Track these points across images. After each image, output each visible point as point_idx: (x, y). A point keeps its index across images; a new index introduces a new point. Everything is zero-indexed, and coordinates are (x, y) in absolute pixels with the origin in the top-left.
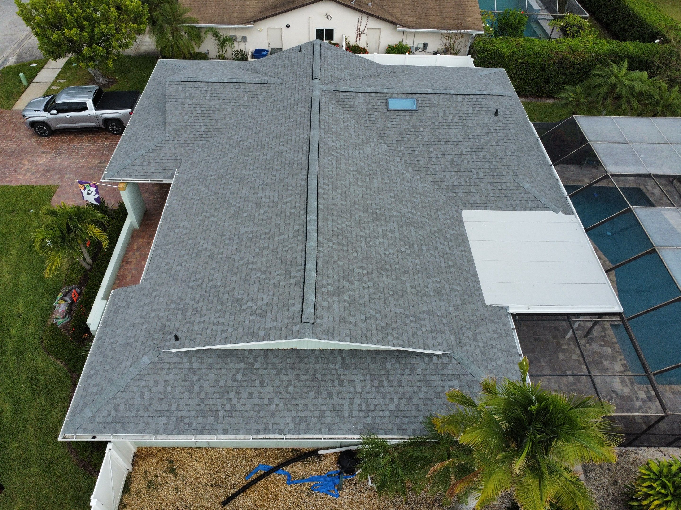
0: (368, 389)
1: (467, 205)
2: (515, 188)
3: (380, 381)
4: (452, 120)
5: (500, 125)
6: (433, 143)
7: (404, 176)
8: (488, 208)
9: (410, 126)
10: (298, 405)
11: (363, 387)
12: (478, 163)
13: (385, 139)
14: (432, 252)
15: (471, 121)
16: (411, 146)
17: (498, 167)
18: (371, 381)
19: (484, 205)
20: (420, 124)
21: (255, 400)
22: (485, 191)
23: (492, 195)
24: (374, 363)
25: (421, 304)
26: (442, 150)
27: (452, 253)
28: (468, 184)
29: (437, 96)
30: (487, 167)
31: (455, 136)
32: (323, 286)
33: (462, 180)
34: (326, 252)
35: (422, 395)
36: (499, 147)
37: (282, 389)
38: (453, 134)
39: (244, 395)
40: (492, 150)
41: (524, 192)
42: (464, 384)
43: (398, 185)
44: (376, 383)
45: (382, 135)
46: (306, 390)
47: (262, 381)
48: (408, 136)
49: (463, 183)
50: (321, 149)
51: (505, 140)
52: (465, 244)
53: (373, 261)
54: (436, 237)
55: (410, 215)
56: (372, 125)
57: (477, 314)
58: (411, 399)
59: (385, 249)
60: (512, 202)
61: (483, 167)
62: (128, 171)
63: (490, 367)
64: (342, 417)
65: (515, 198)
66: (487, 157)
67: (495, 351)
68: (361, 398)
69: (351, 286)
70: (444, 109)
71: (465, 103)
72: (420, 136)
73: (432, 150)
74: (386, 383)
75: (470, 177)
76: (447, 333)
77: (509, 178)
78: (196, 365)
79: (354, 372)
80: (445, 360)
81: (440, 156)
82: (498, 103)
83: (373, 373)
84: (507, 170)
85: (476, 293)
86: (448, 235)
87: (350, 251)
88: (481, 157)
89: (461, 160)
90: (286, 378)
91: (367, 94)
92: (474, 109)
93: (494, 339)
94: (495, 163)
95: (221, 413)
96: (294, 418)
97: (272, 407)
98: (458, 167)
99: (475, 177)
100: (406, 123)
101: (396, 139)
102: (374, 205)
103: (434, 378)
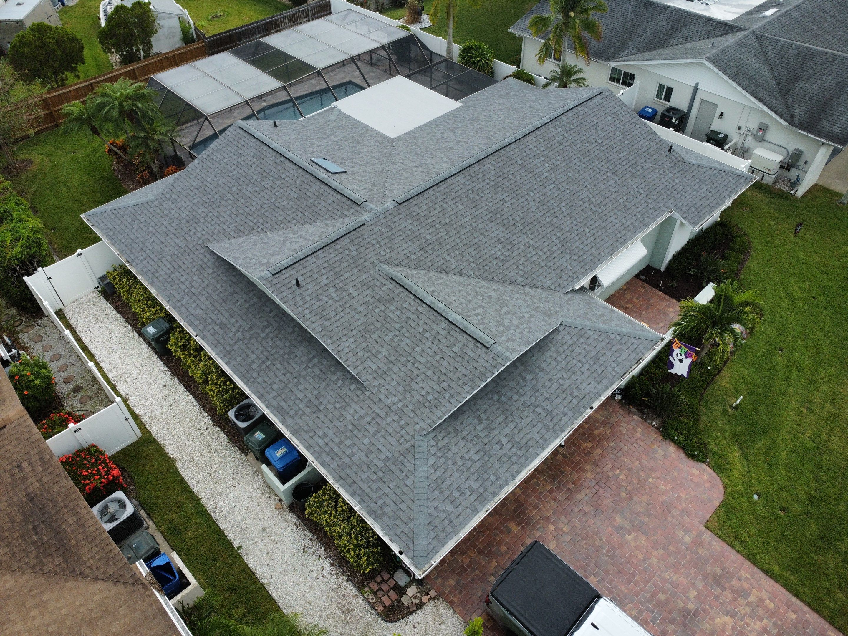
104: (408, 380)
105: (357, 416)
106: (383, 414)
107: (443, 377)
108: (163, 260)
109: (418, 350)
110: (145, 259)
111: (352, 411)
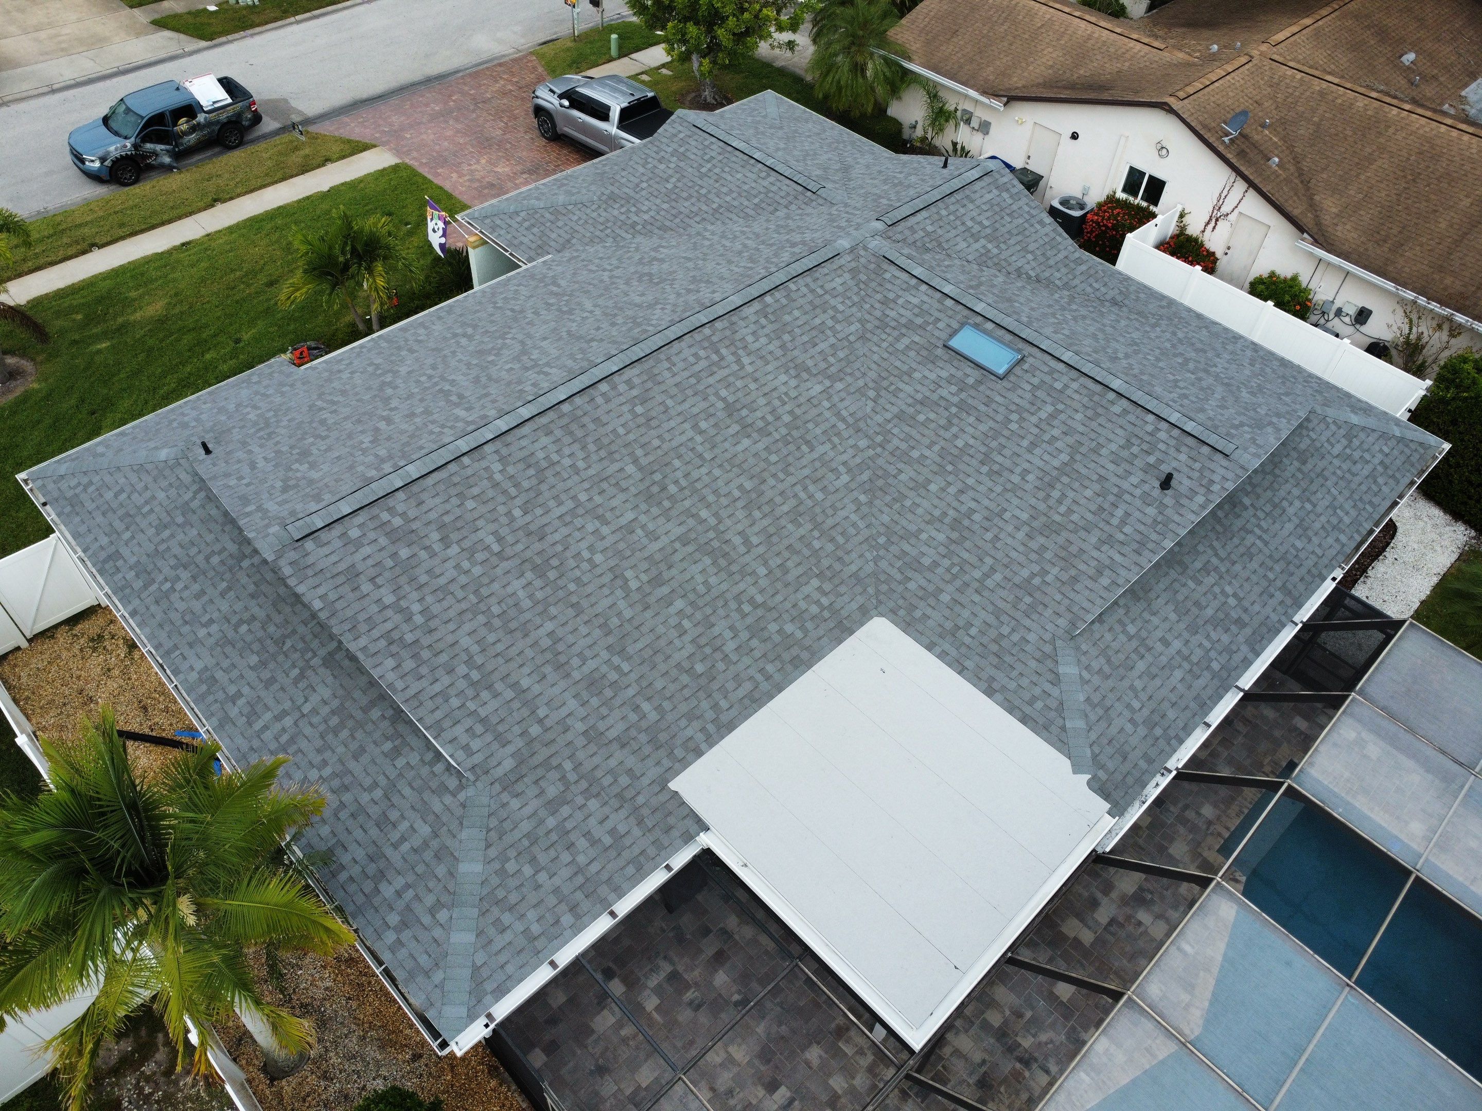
0: (315, 720)
1: (902, 613)
2: (1038, 654)
3: (342, 725)
4: (1054, 438)
5: (1151, 511)
6: (966, 458)
7: (831, 476)
8: (938, 650)
9: (955, 400)
10: (227, 657)
11: (315, 711)
12: (1014, 554)
13: (883, 393)
14: (686, 624)
15: (1092, 465)
16: (918, 437)
17: (1048, 590)
18: (333, 712)
19: (935, 639)
20: (982, 408)
21: (197, 606)
22: (966, 614)
23: (973, 631)
24: (364, 693)
25: (526, 670)
26: (970, 481)
27: (734, 658)
28: (948, 577)
29: (1074, 374)
30: (1025, 573)
31: (1026, 472)
32: (390, 510)
33: (946, 562)
34: (469, 472)
35: (365, 798)
36: (1096, 554)
37: (234, 620)
38: (1026, 465)
39: (196, 587)
40: (1073, 549)
41: (1051, 677)
42: (435, 844)
43: (791, 480)
44: (334, 721)
45: (885, 383)
46: (256, 647)
47: (229, 588)
48: (932, 416)
49: (940, 571)
50: (707, 331)
51: (1126, 550)
52: (789, 667)
53: (537, 546)
54: (739, 610)
55: (737, 540)
56: (886, 355)
57: (624, 780)
58: (346, 788)
59: (591, 548)
60: (999, 675)
61: (1015, 568)
62: (498, 222)
63: (511, 867)
64: (250, 724)
65: (1014, 674)
66: (1048, 555)
67: (566, 857)
68: (296, 723)
69: (437, 547)
70: (1060, 407)
71: (1121, 421)
72: (954, 430)
73: (950, 468)
74: (345, 734)
75: (967, 568)
76: (510, 749)
77: (1050, 627)
78: (195, 504)
79: (330, 680)
80: (452, 783)
81: (952, 490)
82: (1197, 466)
83: (347, 704)
84: (1062, 609)
85: (680, 753)
86: (773, 627)
87: (518, 502)
88: (1034, 545)
89: (986, 524)
90: (256, 610)
91: (939, 295)
92: (1129, 444)
93: (594, 842)
94: (1049, 578)
95: (154, 587)
96: (206, 668)
97: (202, 632)
98: (966, 533)
99: (977, 574)
100: (954, 389)
101: (904, 407)
102: (679, 474)
103: (407, 791)
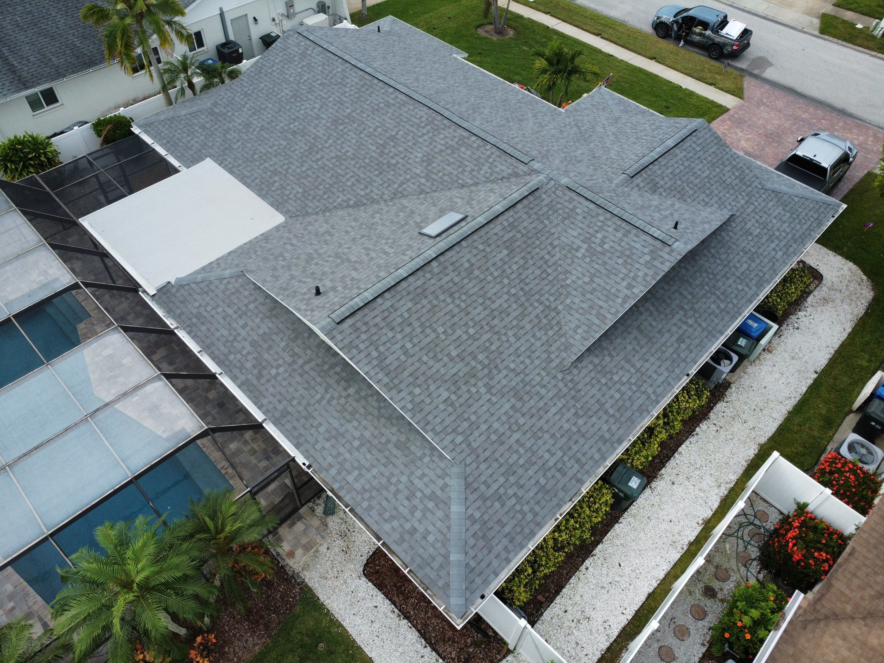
1: (284, 225)
4: (369, 255)
5: (305, 290)
6: (368, 230)
8: (260, 237)
9: (410, 222)
12: (300, 251)
13: (423, 200)
15: (345, 269)
16: (388, 215)
17: (274, 263)
19: (265, 235)
20: (401, 231)
22: (274, 241)
23: (264, 244)
26: (352, 233)
28: (297, 234)
30: (287, 255)
31: (350, 249)
33: (306, 233)
36: (287, 275)
38: (354, 248)
40: (293, 267)
48: (402, 216)
50: (439, 118)
51: (284, 284)
54: (284, 164)
57: (210, 144)
60: (237, 254)
61: (292, 252)
65: (235, 258)
66: (294, 260)
70: (392, 255)
71: (372, 276)
72: (389, 225)
73: (364, 226)
75: (300, 239)
81: (349, 229)
82: (328, 305)
86: (277, 178)
88: (302, 256)
89: (322, 241)
92: (353, 279)
94: (280, 262)
98: (320, 236)
99: (294, 242)
101: (410, 208)
104: (724, 185)
105: (757, 225)
106: (752, 207)
107: (720, 162)
108: (584, 430)
109: (699, 173)
110: (578, 461)
111: (753, 228)
